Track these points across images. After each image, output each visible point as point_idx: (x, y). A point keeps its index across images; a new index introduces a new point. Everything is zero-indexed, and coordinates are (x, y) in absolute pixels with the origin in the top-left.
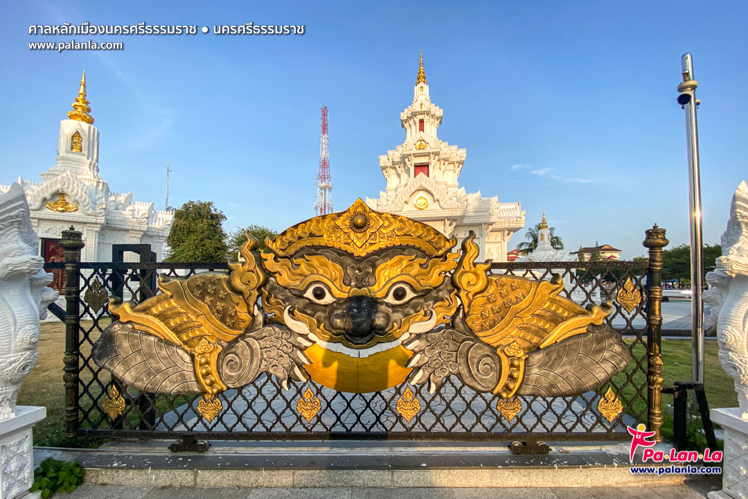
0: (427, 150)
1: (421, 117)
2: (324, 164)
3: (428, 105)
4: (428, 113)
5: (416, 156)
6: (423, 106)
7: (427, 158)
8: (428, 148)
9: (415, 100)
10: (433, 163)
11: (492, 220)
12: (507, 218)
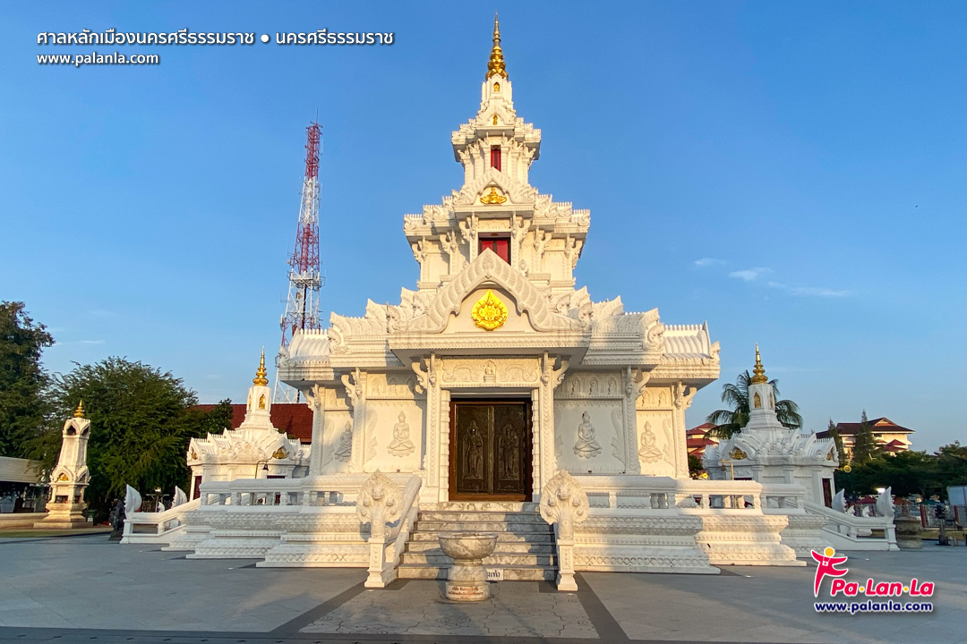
0: (507, 206)
1: (496, 141)
2: (308, 236)
3: (507, 119)
4: (509, 134)
5: (483, 217)
6: (499, 120)
7: (507, 223)
8: (508, 203)
9: (483, 108)
10: (519, 234)
11: (648, 360)
12: (682, 356)
